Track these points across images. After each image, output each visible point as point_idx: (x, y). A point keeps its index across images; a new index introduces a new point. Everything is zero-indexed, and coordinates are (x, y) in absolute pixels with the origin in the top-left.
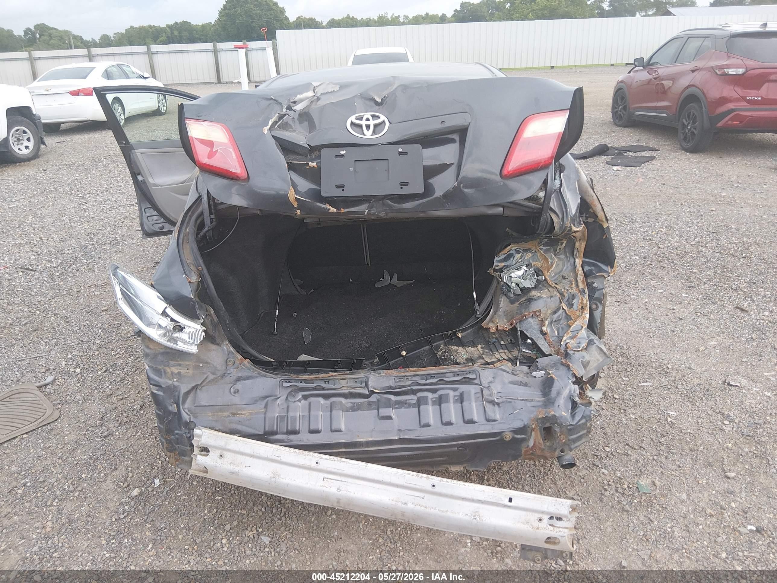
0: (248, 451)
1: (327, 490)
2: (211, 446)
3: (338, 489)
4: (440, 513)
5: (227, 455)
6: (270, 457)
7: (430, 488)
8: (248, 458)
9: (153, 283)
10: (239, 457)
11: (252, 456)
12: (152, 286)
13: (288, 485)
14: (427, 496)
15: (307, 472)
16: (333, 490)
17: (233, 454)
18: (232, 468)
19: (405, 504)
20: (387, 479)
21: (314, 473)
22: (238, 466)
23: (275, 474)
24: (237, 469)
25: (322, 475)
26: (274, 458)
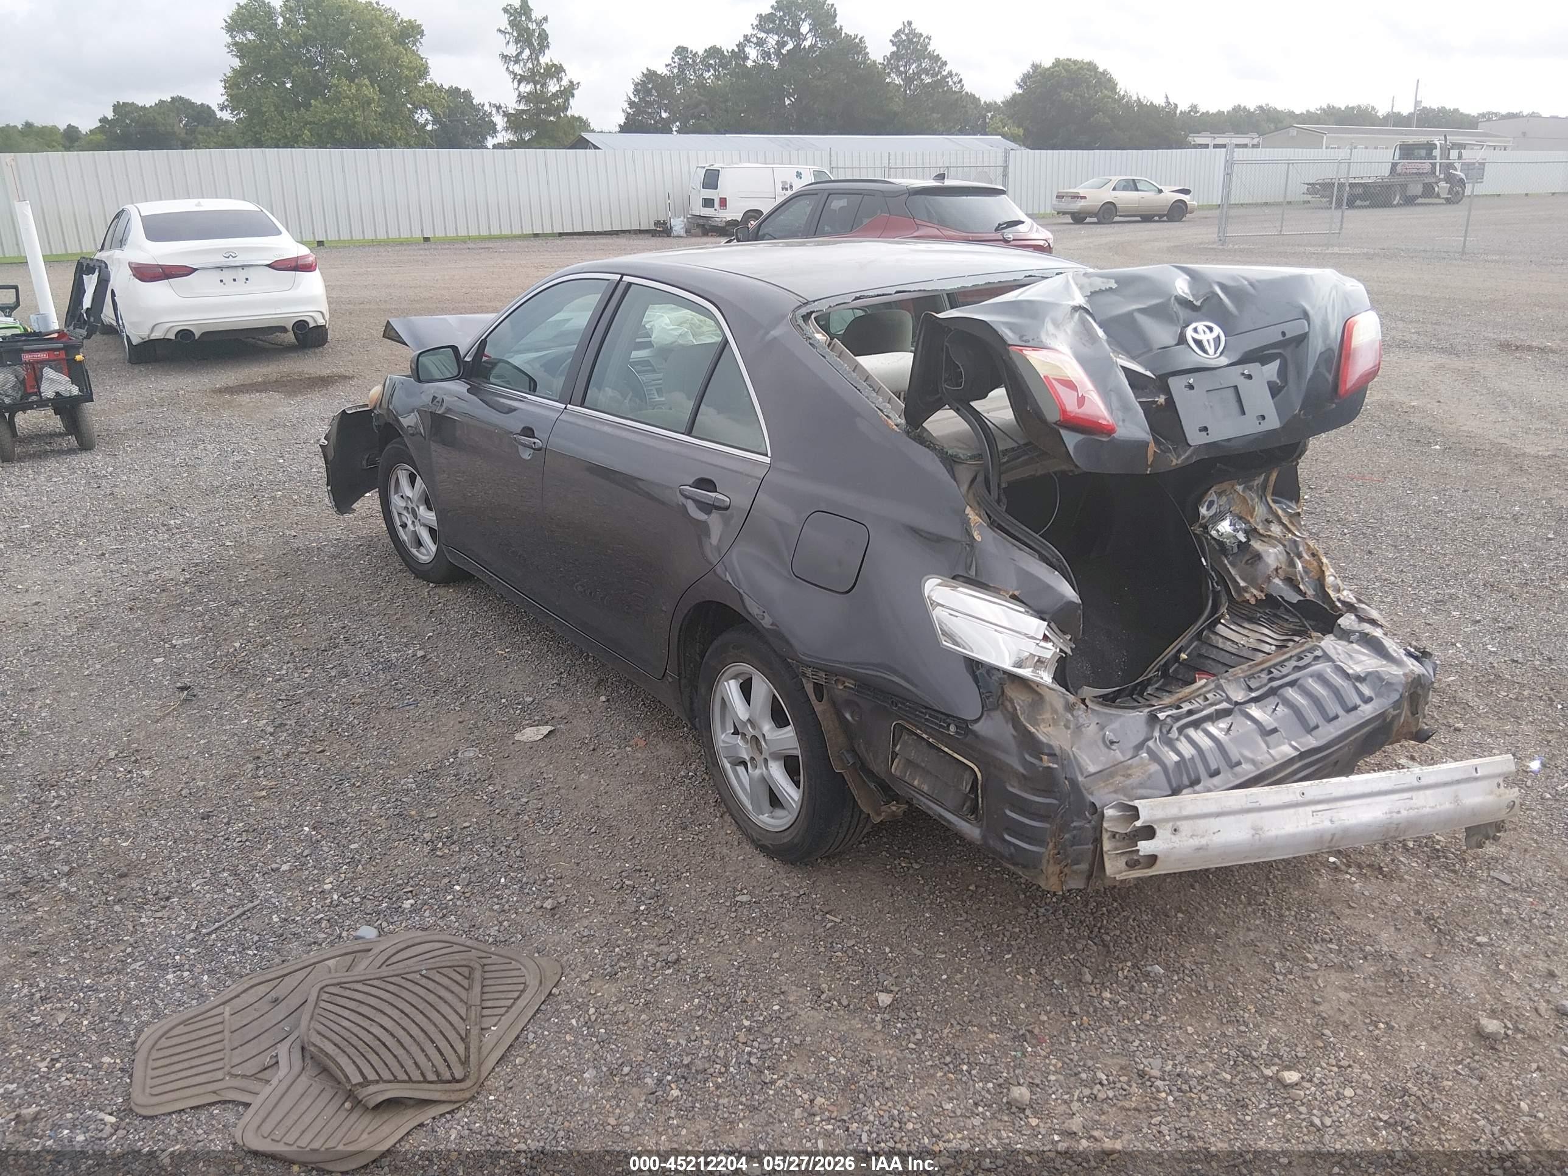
0: (1213, 808)
1: (1320, 826)
2: (1156, 821)
3: (1332, 821)
4: (1432, 810)
5: (1184, 826)
6: (1245, 807)
7: (1416, 783)
8: (1212, 820)
9: (1017, 593)
10: (1202, 822)
11: (1218, 815)
12: (1014, 597)
13: (1277, 837)
14: (1414, 794)
15: (1292, 811)
16: (1327, 824)
17: (1191, 822)
18: (1195, 842)
19: (1399, 812)
20: (1376, 787)
21: (1301, 810)
22: (1203, 836)
23: (1256, 829)
24: (1204, 841)
25: (1309, 809)
26: (1250, 806)
